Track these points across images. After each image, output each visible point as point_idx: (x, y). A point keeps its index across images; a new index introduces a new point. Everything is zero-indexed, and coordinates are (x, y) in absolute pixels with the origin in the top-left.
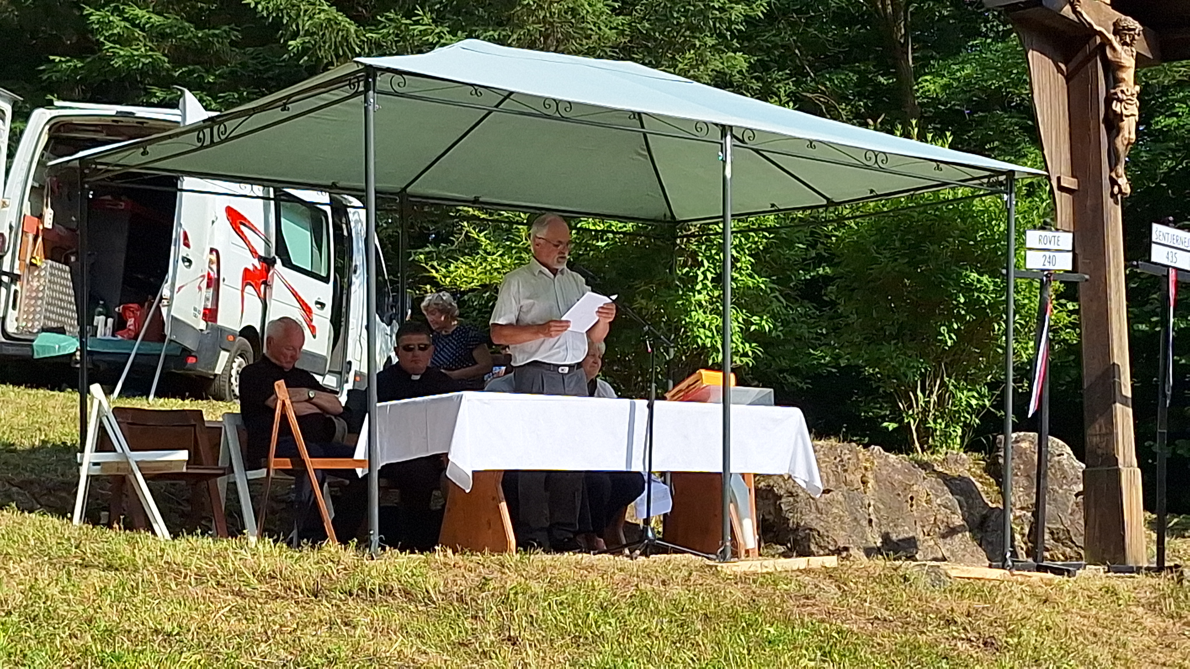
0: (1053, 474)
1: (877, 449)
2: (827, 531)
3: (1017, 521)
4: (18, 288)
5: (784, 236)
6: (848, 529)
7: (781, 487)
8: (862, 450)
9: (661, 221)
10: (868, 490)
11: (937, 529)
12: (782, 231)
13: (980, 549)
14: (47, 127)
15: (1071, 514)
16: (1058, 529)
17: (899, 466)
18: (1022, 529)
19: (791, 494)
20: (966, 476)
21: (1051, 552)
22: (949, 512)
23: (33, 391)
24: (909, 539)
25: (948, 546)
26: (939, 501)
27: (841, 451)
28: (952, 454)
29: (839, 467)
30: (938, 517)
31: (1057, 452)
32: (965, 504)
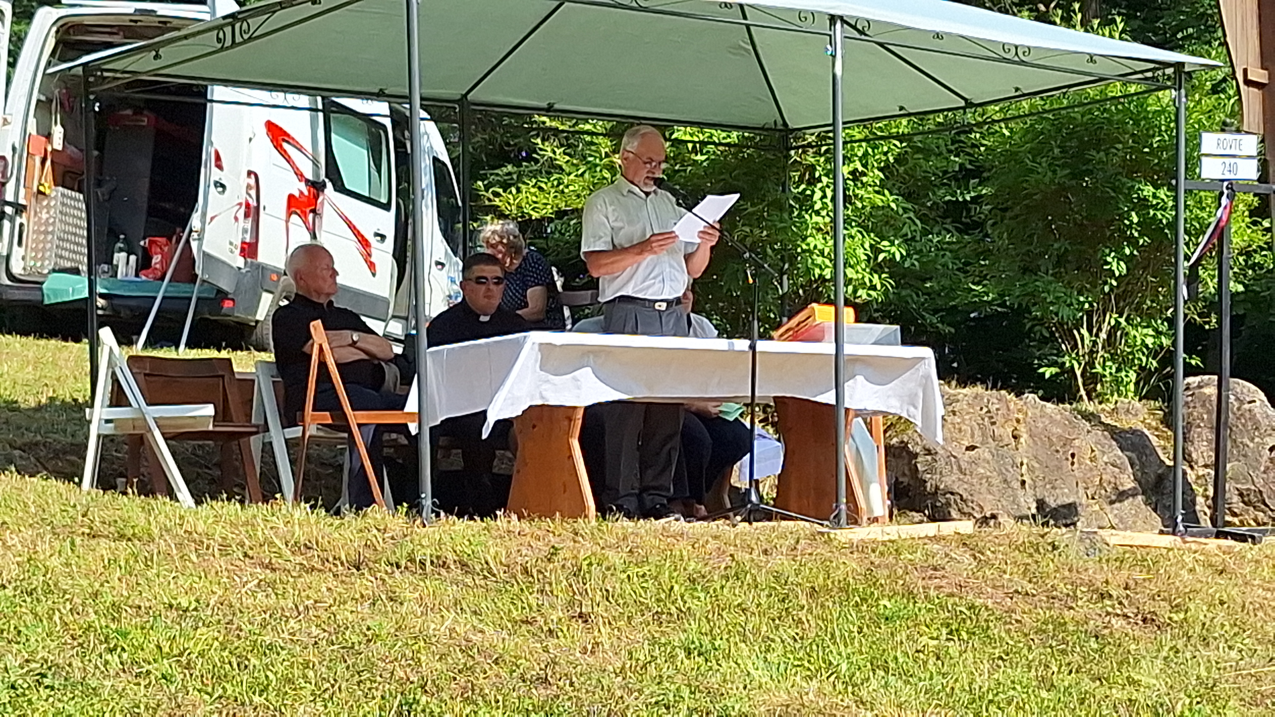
0: (1244, 425)
1: (1031, 397)
2: (971, 495)
3: (1199, 482)
4: (24, 220)
5: (919, 145)
6: (996, 493)
7: (917, 444)
8: (1014, 398)
9: (771, 129)
10: (1019, 446)
11: (1103, 492)
12: (916, 139)
13: (1154, 514)
14: (54, 29)
15: (1264, 472)
16: (1248, 489)
17: (1059, 417)
18: (1206, 490)
19: (929, 452)
20: (1139, 428)
21: (1241, 518)
22: (1117, 470)
23: (42, 342)
24: (1070, 504)
25: (1116, 512)
26: (1105, 459)
27: (988, 401)
28: (1122, 402)
29: (986, 419)
30: (1104, 477)
31: (1248, 399)
32: (1137, 462)
